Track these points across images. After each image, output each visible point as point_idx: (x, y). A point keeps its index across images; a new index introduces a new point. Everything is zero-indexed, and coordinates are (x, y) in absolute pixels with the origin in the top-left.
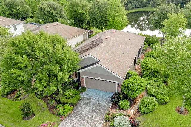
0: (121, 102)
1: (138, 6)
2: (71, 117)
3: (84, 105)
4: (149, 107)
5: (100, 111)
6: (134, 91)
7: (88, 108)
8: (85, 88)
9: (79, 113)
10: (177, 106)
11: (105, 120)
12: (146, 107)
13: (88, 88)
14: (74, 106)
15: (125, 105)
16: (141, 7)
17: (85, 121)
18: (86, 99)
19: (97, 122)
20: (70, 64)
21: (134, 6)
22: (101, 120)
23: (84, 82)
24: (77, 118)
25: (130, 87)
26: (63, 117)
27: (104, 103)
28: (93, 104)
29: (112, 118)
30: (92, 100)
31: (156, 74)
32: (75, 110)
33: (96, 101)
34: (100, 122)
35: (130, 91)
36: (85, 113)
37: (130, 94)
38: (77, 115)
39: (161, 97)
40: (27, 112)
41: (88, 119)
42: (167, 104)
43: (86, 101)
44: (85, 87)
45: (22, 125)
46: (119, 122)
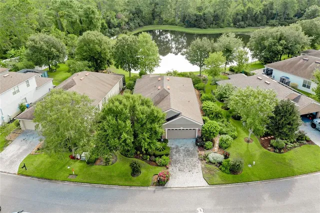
0: (206, 143)
1: (142, 24)
2: (173, 164)
3: (176, 153)
4: (228, 143)
5: (192, 155)
7: (181, 155)
9: (177, 160)
10: (244, 138)
11: (201, 160)
13: (170, 139)
14: (169, 156)
16: (145, 24)
17: (186, 165)
19: (195, 163)
22: (197, 160)
24: (177, 164)
25: (210, 131)
26: (167, 166)
27: (191, 148)
28: (183, 151)
30: (180, 148)
32: (172, 159)
33: (183, 148)
36: (181, 159)
39: (232, 133)
41: (187, 162)
42: (237, 139)
44: (166, 138)
46: (213, 158)
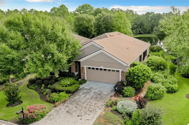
0: (125, 88)
1: (142, 32)
2: (67, 104)
3: (83, 94)
4: (157, 93)
5: (101, 98)
6: (139, 76)
7: (88, 96)
8: (86, 81)
9: (77, 101)
10: (187, 94)
11: (107, 106)
12: (154, 93)
13: (89, 81)
14: (71, 94)
15: (130, 91)
16: (145, 33)
17: (83, 107)
18: (86, 89)
19: (97, 108)
20: (69, 47)
21: (138, 32)
22: (102, 106)
23: (85, 73)
24: (73, 104)
25: (135, 73)
26: (57, 103)
27: (106, 92)
28: (93, 93)
29: (115, 103)
30: (93, 90)
31: (162, 67)
32: (72, 98)
33: (96, 91)
34: (100, 107)
35: (135, 76)
36: (83, 101)
37: (136, 80)
38: (74, 102)
39: (170, 85)
40: (13, 95)
41: (87, 105)
42: (176, 93)
43: (85, 91)
44: (86, 79)
45: (5, 111)
46: (122, 106)
